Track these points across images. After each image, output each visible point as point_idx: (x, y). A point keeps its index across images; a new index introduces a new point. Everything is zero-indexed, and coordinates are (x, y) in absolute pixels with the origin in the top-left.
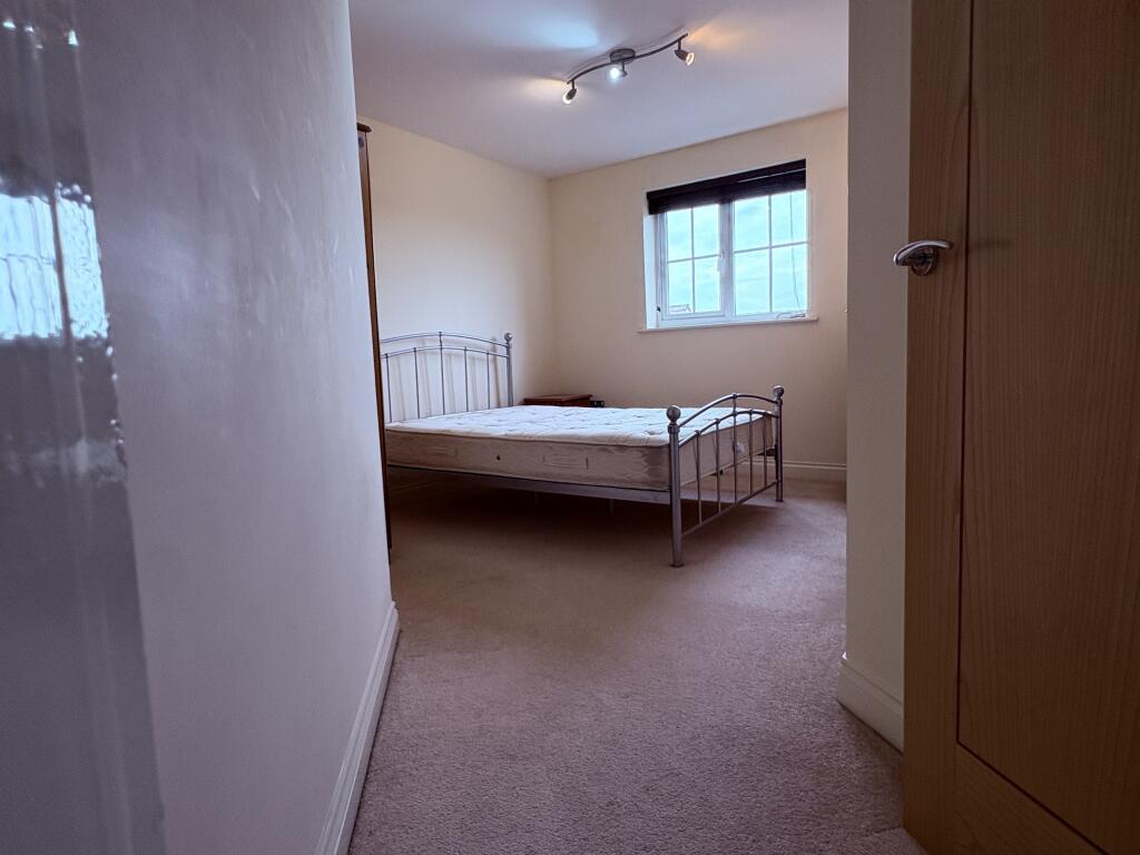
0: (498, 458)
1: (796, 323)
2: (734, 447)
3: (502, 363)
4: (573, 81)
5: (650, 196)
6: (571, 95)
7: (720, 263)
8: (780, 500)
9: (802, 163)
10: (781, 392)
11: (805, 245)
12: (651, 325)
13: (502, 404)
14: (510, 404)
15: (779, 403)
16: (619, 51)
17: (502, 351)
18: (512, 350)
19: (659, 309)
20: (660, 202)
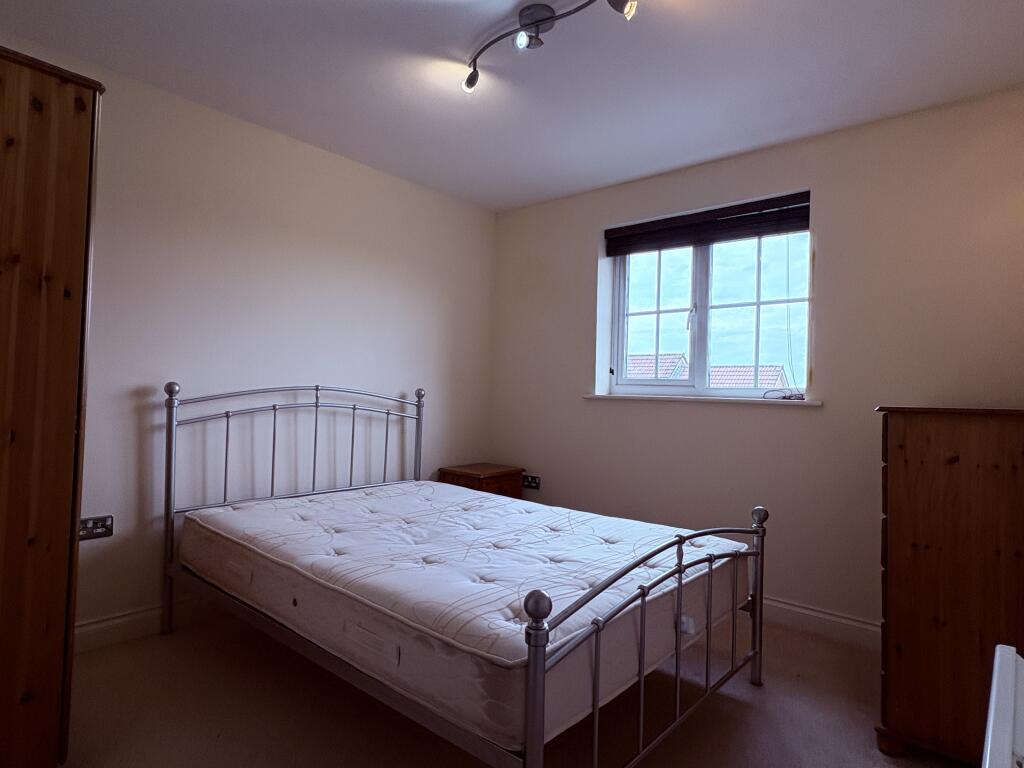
0: (295, 603)
1: (789, 405)
2: (677, 624)
3: (411, 425)
4: (474, 61)
5: (609, 234)
6: (472, 80)
7: (691, 320)
8: (757, 683)
9: (805, 196)
10: (764, 516)
11: (807, 303)
12: (601, 390)
13: (407, 476)
14: (417, 478)
15: (761, 533)
16: (529, 8)
17: (411, 411)
18: (424, 410)
19: (612, 372)
20: (622, 243)
